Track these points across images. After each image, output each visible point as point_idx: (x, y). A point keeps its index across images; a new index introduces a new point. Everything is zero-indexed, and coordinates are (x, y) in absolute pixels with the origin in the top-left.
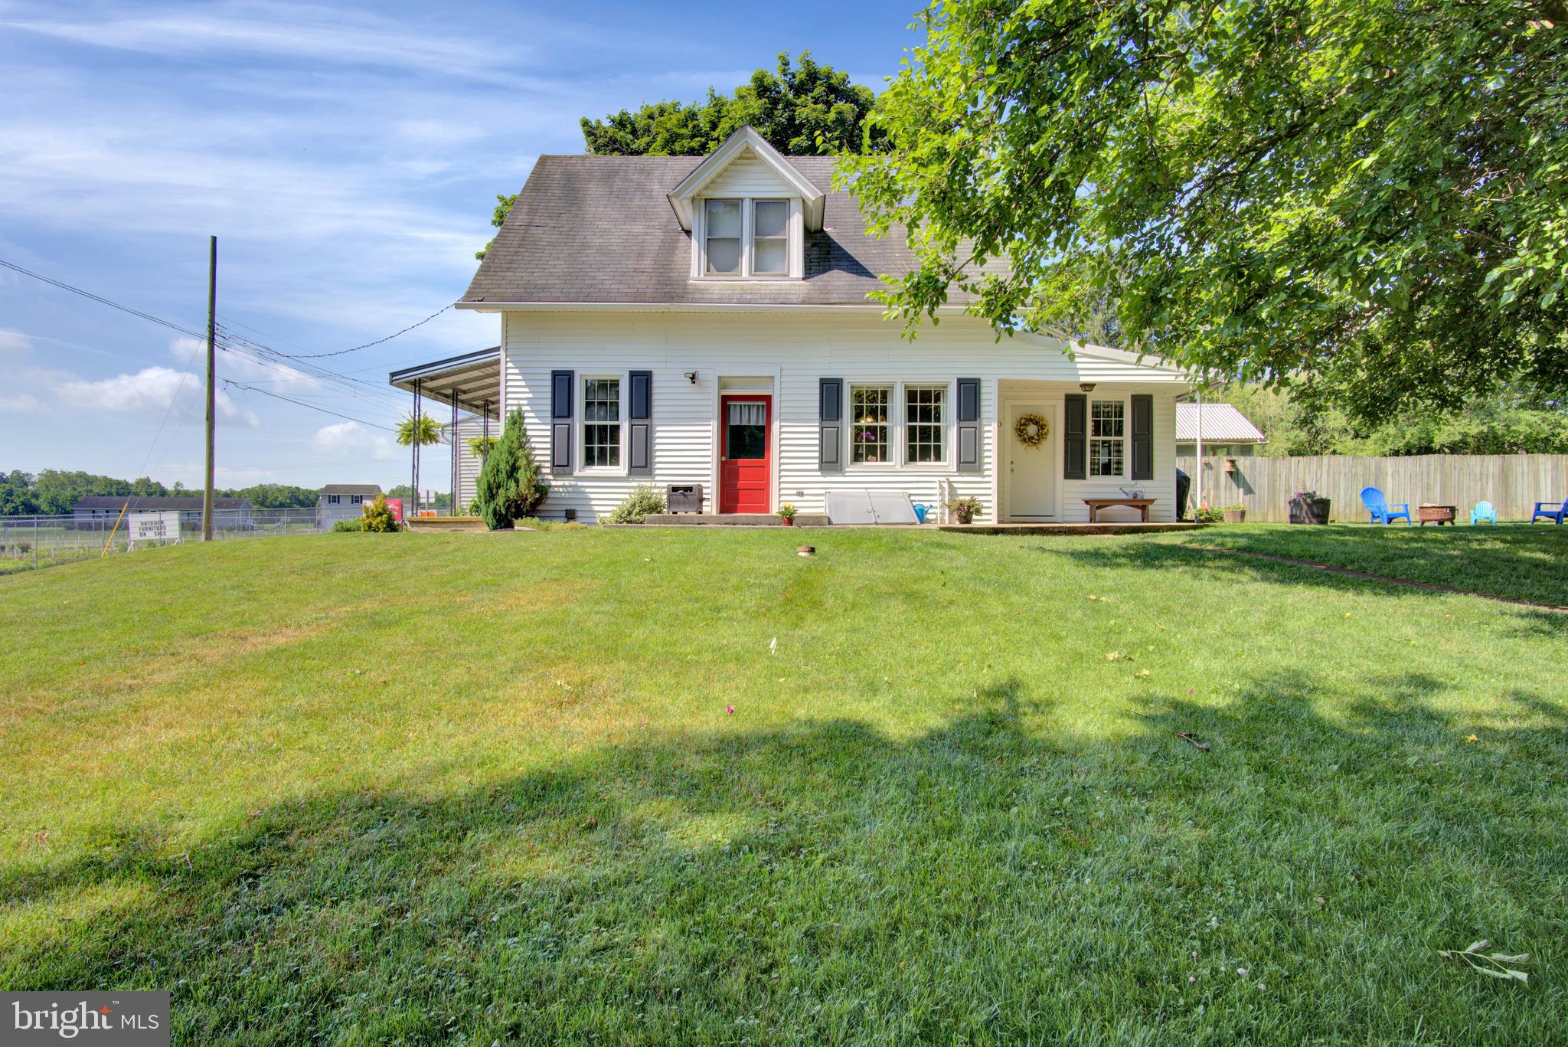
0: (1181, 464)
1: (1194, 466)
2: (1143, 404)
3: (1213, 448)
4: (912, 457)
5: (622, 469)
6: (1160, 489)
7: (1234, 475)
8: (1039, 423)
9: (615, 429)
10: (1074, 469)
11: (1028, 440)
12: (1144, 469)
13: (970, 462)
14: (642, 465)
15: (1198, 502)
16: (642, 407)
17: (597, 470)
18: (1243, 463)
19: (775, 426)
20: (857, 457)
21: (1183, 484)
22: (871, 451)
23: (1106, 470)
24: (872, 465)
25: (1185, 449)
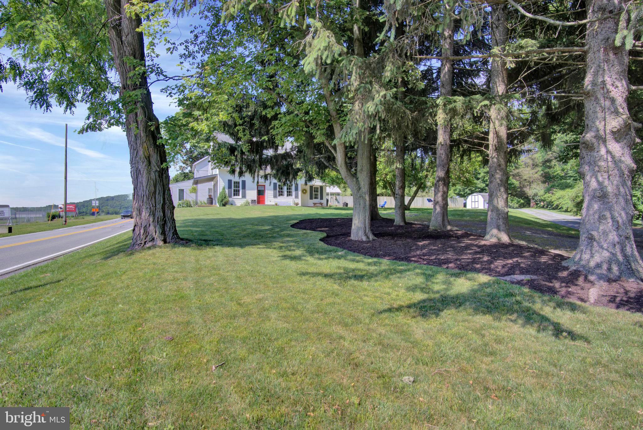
0: (327, 197)
1: (329, 197)
2: (321, 188)
3: (332, 194)
4: (287, 196)
5: (240, 197)
6: (324, 201)
7: (336, 199)
8: (306, 191)
9: (239, 191)
10: (311, 198)
11: (304, 193)
12: (322, 198)
13: (297, 197)
14: (244, 196)
15: (329, 203)
16: (244, 187)
17: (236, 197)
18: (338, 197)
19: (266, 191)
20: (279, 196)
21: (327, 201)
22: (281, 195)
23: (316, 198)
24: (281, 197)
25: (328, 194)
